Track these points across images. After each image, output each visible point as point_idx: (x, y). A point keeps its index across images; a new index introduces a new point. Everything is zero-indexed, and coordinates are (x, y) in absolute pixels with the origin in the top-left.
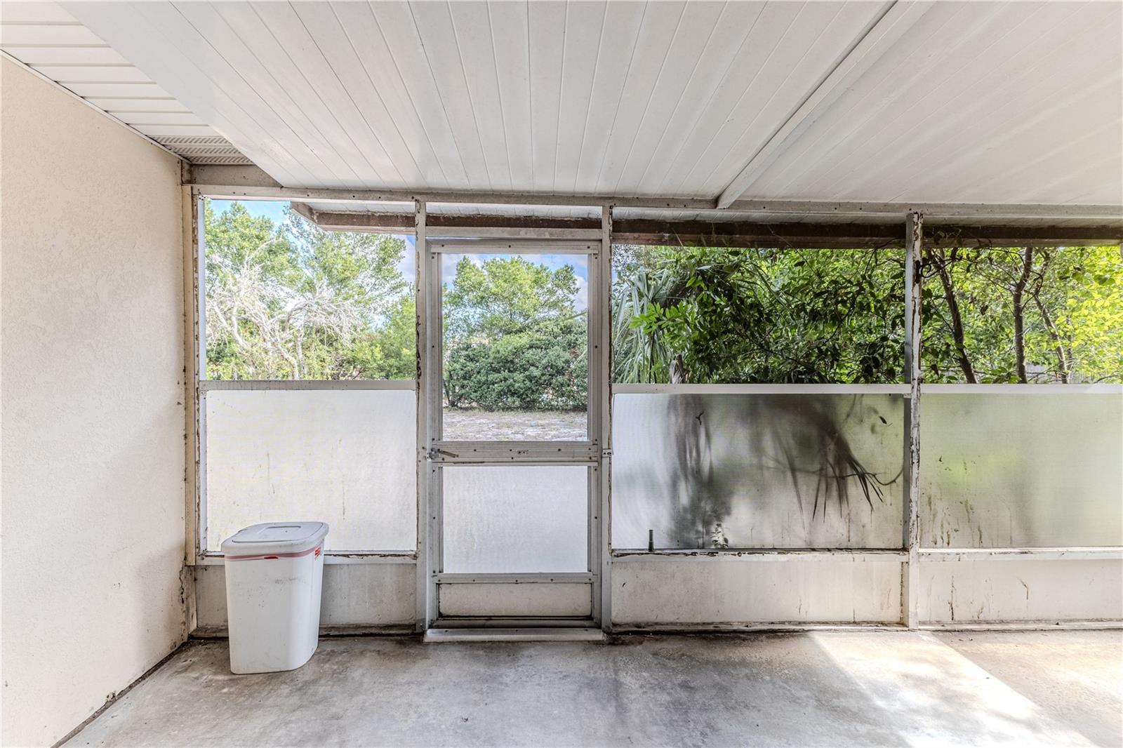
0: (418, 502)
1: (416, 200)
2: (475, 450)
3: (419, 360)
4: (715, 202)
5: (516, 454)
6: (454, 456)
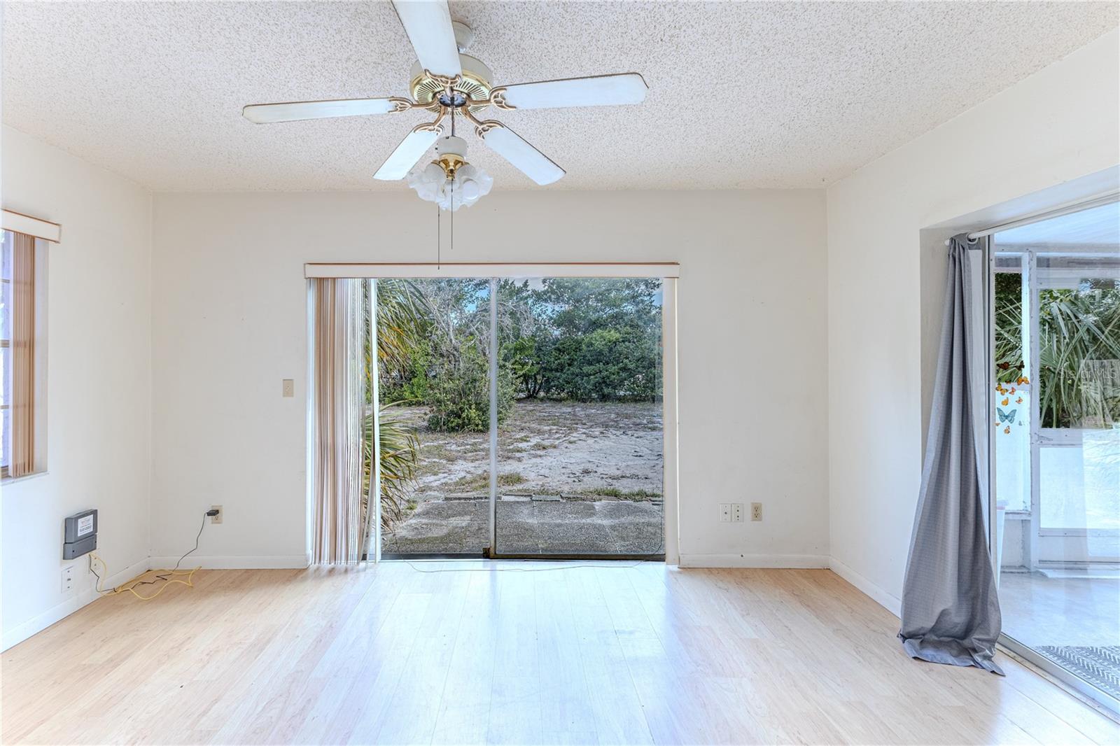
6: (1049, 440)
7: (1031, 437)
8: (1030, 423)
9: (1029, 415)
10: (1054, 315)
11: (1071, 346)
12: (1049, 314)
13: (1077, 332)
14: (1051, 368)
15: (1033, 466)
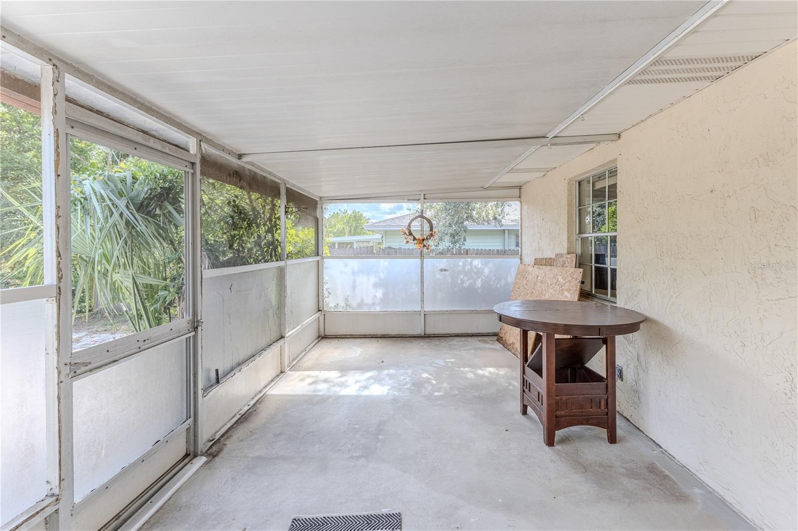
0: (60, 432)
1: (54, 65)
2: (108, 351)
3: (59, 259)
4: (240, 156)
5: (143, 343)
6: (86, 365)
7: (59, 373)
8: (58, 350)
9: (55, 337)
10: (87, 193)
11: (105, 232)
12: (81, 192)
13: (111, 217)
14: (83, 256)
15: (62, 419)
